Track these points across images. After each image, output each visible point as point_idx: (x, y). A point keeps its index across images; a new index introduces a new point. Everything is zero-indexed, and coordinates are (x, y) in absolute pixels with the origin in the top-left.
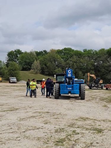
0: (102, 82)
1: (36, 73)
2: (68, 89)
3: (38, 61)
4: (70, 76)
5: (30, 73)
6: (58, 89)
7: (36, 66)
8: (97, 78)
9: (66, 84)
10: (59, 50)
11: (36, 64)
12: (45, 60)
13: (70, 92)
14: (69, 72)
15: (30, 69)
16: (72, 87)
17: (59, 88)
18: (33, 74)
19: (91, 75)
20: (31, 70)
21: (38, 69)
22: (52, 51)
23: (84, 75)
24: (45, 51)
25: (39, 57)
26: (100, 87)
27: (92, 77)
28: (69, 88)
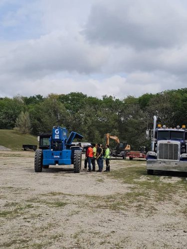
0: (129, 149)
1: (24, 133)
2: (55, 157)
3: (27, 113)
4: (58, 138)
5: (14, 133)
6: (40, 158)
7: (24, 121)
8: (122, 143)
9: (52, 150)
10: (62, 95)
11: (24, 117)
12: (38, 112)
13: (57, 162)
14: (57, 132)
15: (12, 126)
16: (61, 154)
17: (42, 156)
18: (18, 134)
19: (111, 137)
20: (16, 128)
21: (26, 126)
22: (52, 97)
23: (102, 137)
24: (39, 97)
25: (30, 106)
26: (121, 157)
27: (114, 140)
28: (57, 155)
